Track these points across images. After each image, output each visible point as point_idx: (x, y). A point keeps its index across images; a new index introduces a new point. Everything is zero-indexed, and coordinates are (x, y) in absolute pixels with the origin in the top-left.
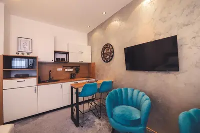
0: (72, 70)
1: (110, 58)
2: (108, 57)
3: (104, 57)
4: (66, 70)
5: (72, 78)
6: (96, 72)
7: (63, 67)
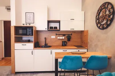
0: (64, 38)
1: (107, 22)
2: (105, 22)
3: (99, 23)
4: (58, 38)
5: (63, 45)
6: (89, 41)
7: (56, 34)
